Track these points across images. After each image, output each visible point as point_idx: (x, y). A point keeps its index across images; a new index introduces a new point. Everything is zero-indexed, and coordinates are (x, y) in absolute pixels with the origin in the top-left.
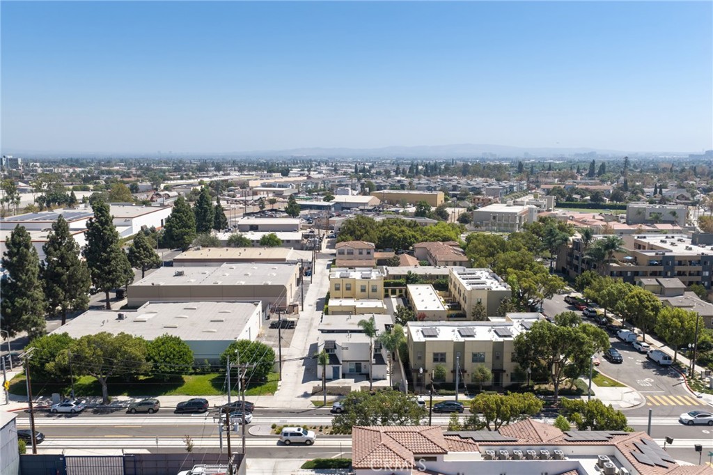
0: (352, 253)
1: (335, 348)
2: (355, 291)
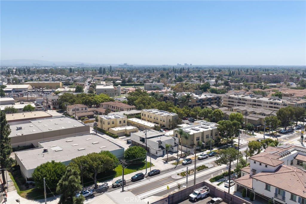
0: (79, 110)
1: (162, 143)
2: (116, 124)
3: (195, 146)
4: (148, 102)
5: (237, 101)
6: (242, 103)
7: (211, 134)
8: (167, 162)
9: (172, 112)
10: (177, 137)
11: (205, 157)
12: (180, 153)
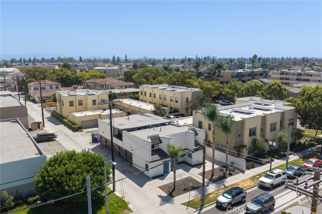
1: (161, 142)
2: (87, 105)
3: (245, 149)
4: (154, 75)
5: (295, 77)
6: (304, 80)
7: (281, 122)
8: (173, 197)
9: (193, 87)
10: (200, 127)
11: (279, 180)
12: (209, 166)
